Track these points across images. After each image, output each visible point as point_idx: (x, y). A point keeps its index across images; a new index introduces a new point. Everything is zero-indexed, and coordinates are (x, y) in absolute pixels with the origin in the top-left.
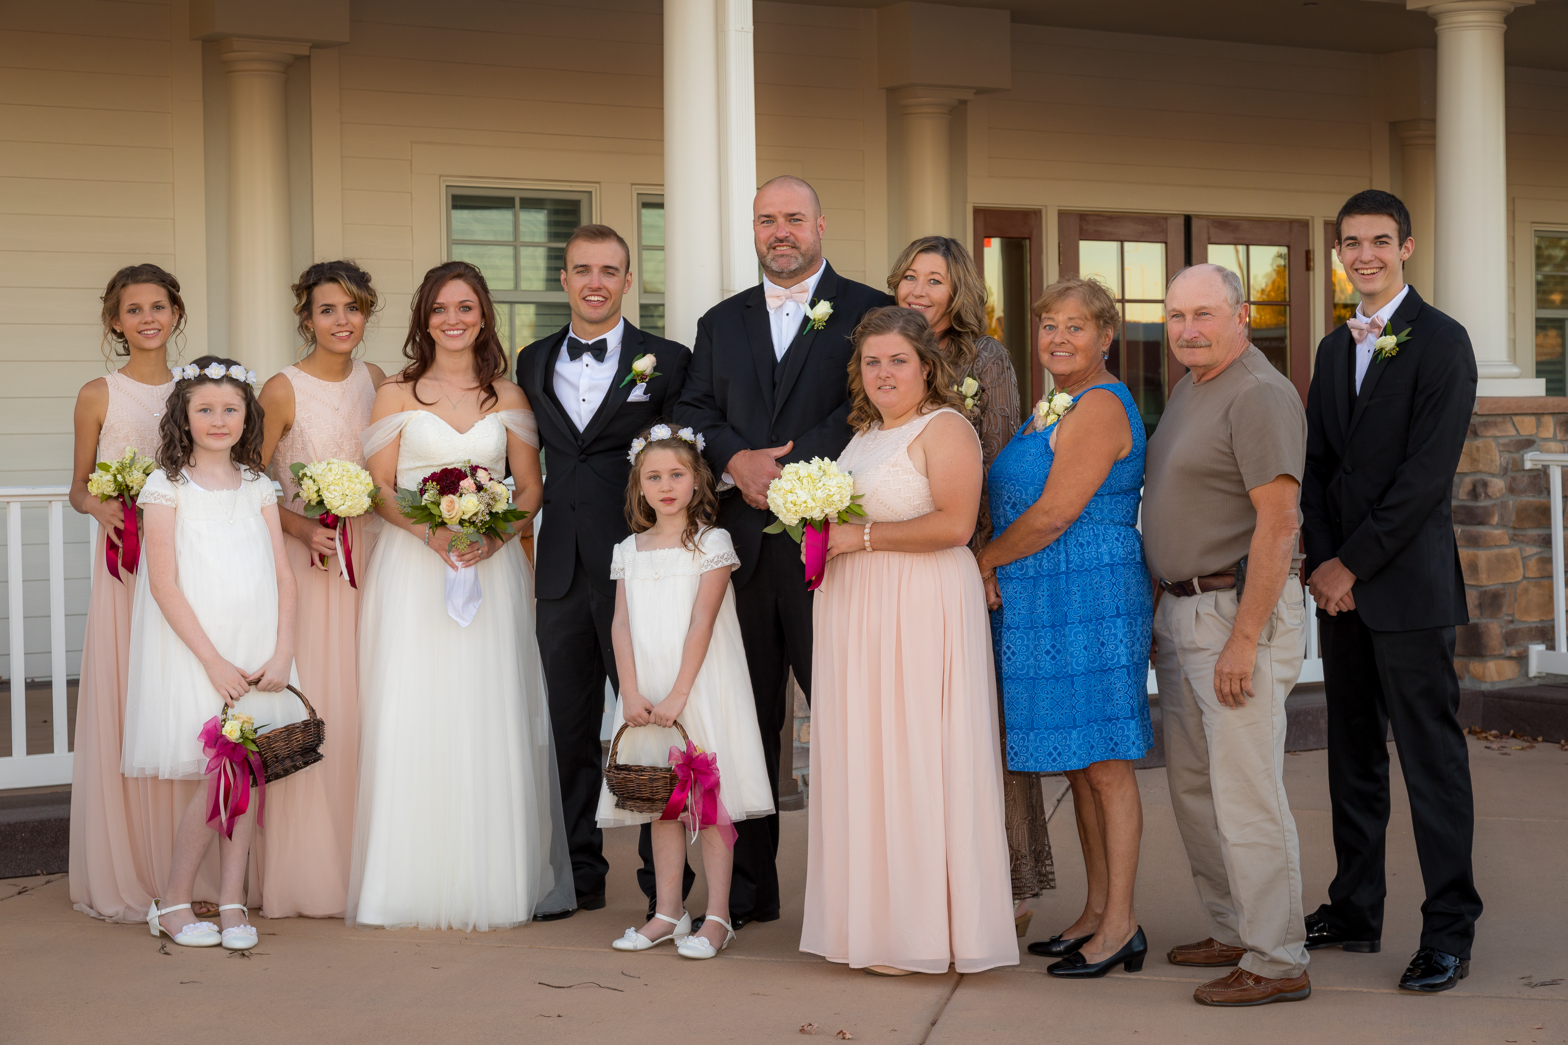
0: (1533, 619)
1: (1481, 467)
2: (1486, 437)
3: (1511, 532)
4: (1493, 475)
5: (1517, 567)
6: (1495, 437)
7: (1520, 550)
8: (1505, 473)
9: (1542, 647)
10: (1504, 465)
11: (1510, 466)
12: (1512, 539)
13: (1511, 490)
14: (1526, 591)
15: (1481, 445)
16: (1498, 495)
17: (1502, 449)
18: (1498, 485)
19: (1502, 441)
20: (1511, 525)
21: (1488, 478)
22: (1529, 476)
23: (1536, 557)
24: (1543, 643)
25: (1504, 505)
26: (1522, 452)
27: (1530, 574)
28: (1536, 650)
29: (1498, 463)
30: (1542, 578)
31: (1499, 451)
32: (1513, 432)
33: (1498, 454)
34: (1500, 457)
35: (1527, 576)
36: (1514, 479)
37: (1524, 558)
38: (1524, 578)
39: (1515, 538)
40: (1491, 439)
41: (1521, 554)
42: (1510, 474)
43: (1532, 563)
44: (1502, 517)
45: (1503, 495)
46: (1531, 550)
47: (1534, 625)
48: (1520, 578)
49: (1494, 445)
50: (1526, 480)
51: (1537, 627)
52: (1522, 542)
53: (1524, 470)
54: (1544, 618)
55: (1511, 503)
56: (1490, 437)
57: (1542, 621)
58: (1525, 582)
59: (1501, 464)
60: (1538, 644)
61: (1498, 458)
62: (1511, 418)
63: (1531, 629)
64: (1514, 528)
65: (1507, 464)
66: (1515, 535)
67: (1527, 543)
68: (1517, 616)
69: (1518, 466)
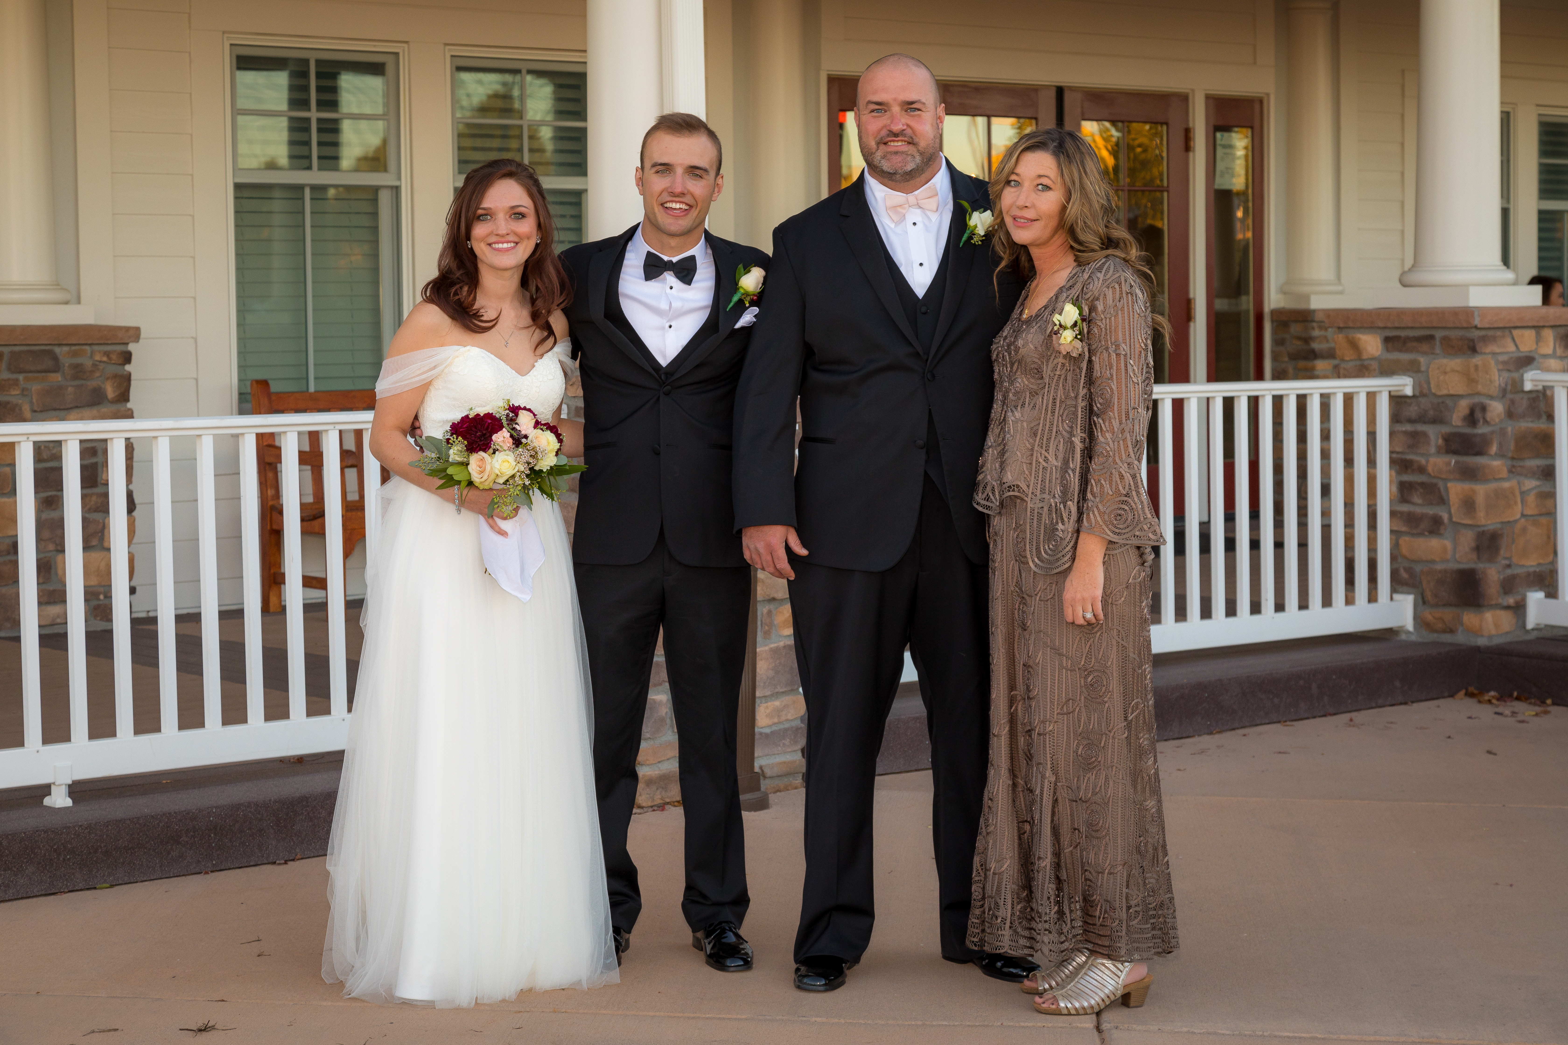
0: (1531, 563)
1: (1480, 388)
2: (1485, 354)
3: (1509, 463)
4: (1491, 397)
5: (1516, 503)
6: (1494, 354)
7: (1519, 483)
8: (1504, 396)
9: (1540, 595)
10: (1503, 385)
11: (1509, 388)
12: (1510, 471)
13: (1510, 414)
14: (1524, 530)
15: (1480, 363)
16: (1497, 420)
17: (1501, 367)
18: (1497, 408)
19: (1501, 358)
20: (1510, 455)
21: (1487, 401)
22: (1529, 399)
23: (1535, 491)
24: (1541, 589)
25: (1503, 432)
26: (1521, 371)
27: (1528, 512)
28: (1535, 598)
29: (1497, 384)
30: (1541, 515)
31: (1499, 370)
32: (1511, 348)
33: (1497, 373)
34: (1500, 376)
35: (1525, 513)
36: (1513, 402)
37: (1522, 493)
38: (1523, 515)
39: (1514, 470)
40: (1490, 356)
41: (1520, 488)
42: (1509, 396)
43: (1531, 498)
44: (1501, 445)
45: (1501, 421)
46: (1530, 484)
47: (1531, 570)
48: (1518, 516)
49: (1493, 363)
50: (1525, 403)
51: (1535, 572)
52: (1520, 474)
53: (1523, 391)
54: (1541, 561)
55: (1510, 429)
56: (1489, 353)
57: (1539, 564)
58: (1523, 520)
59: (1500, 385)
60: (1536, 591)
61: (1497, 378)
62: (1511, 332)
63: (1529, 574)
64: (1513, 458)
65: (1506, 385)
66: (1513, 466)
67: (1526, 476)
68: (1515, 560)
69: (1517, 386)
